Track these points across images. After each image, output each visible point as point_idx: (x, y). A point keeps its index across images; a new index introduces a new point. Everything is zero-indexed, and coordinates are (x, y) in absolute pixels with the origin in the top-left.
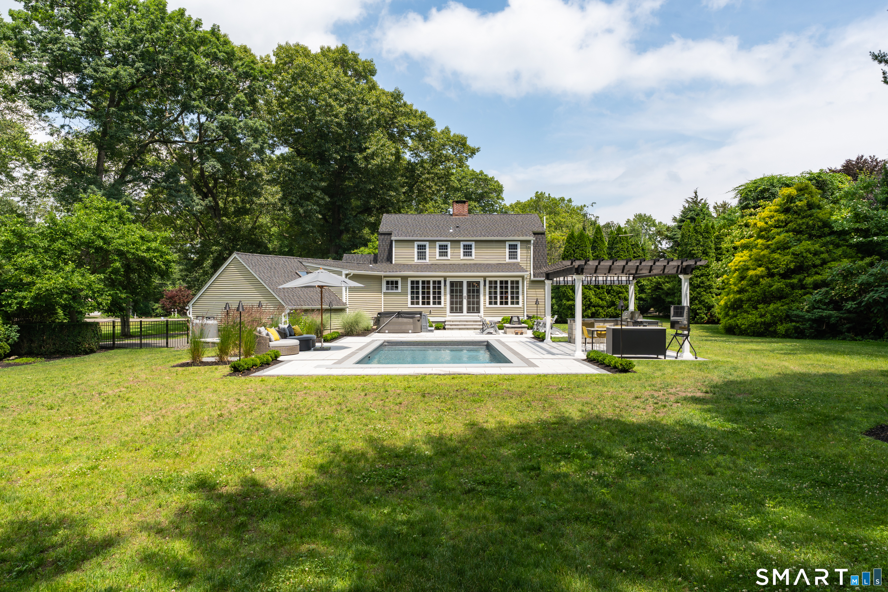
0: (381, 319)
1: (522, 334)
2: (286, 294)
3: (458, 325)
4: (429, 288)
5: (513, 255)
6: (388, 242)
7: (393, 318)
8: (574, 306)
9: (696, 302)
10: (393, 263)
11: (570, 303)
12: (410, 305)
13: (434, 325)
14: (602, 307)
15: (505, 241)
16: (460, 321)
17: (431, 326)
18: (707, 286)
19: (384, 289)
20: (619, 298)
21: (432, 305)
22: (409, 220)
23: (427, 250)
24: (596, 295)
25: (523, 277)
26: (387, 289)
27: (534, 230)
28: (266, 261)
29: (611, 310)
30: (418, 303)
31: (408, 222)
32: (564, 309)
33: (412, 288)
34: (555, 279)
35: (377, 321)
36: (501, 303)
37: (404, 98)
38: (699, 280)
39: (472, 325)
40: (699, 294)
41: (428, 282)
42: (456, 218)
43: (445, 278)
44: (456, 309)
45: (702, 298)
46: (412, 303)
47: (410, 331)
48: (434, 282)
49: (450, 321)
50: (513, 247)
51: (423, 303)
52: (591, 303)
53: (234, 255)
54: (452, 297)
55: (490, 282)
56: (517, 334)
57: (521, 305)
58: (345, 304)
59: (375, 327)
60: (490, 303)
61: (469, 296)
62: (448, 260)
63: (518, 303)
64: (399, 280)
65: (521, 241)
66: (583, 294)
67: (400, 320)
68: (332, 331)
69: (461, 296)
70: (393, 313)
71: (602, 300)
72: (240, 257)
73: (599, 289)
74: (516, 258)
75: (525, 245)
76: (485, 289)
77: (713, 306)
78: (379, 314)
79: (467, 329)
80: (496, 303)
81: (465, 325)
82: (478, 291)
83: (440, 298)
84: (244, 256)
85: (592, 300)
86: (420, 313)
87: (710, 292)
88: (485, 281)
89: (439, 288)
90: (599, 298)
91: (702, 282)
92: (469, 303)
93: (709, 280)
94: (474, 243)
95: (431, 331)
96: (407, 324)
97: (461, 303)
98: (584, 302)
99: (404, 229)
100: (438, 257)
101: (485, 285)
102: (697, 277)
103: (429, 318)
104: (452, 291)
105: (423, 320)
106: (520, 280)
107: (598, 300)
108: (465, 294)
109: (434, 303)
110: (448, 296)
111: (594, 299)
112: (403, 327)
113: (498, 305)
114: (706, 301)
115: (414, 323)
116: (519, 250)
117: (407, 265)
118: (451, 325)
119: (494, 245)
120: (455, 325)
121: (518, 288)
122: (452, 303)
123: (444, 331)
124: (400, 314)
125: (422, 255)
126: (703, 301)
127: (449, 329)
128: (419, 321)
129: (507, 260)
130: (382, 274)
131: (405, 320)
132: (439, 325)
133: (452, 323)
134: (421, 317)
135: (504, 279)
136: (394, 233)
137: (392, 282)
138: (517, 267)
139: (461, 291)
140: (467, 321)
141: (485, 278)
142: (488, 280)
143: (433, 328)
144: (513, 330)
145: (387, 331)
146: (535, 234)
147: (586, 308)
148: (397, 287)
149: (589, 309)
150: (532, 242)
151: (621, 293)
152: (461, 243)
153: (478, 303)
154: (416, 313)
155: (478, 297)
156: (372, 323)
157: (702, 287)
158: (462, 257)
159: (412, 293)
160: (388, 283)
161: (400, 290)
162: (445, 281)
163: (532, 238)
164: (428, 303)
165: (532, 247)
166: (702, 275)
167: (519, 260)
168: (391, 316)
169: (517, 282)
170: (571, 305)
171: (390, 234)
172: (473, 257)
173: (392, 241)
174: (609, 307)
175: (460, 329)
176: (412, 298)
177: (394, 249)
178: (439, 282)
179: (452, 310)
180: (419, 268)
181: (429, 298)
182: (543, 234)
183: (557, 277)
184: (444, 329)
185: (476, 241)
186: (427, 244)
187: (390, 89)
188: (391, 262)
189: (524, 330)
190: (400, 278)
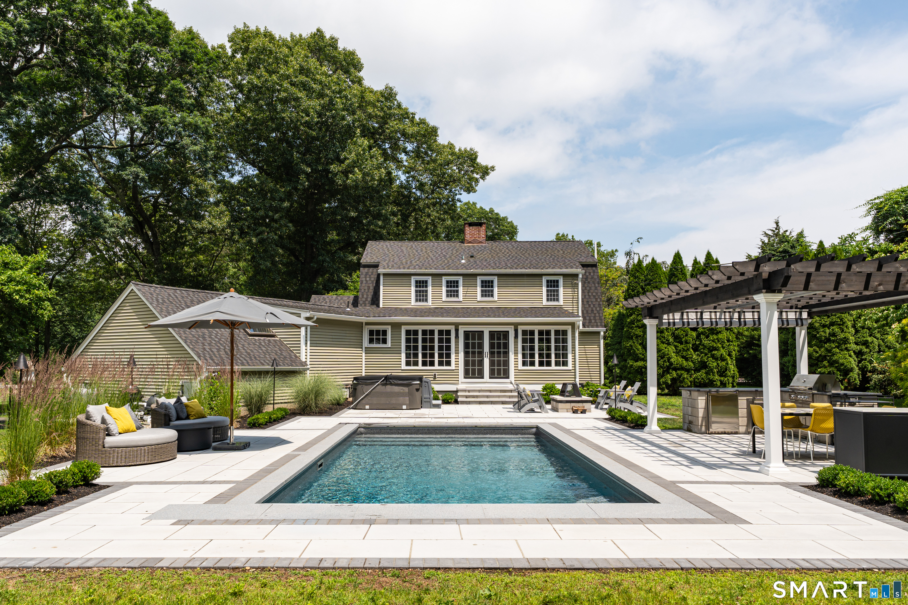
0: (359, 387)
1: (584, 412)
2: (207, 348)
3: (477, 397)
4: (432, 340)
5: (553, 295)
6: (375, 276)
7: (377, 387)
8: (646, 368)
9: (825, 363)
10: (381, 306)
11: (640, 364)
12: (404, 367)
13: (440, 396)
14: (688, 371)
15: (540, 275)
16: (479, 391)
17: (436, 399)
18: (841, 340)
19: (366, 343)
20: (713, 356)
21: (437, 367)
22: (404, 249)
23: (430, 289)
24: (677, 353)
25: (573, 325)
26: (371, 341)
27: (581, 260)
28: (183, 297)
29: (701, 375)
30: (416, 364)
31: (402, 251)
32: (629, 373)
33: (408, 340)
34: (665, 317)
35: (354, 390)
36: (541, 364)
37: (398, 97)
38: (828, 331)
39: (499, 397)
40: (829, 351)
41: (432, 332)
42: (469, 247)
43: (457, 325)
44: (473, 373)
45: (835, 358)
46: (408, 364)
47: (404, 407)
48: (441, 332)
49: (465, 391)
50: (553, 285)
51: (424, 364)
52: (671, 364)
53: (132, 287)
54: (466, 353)
55: (524, 332)
56: (575, 412)
57: (570, 366)
58: (305, 364)
59: (351, 399)
60: (524, 364)
61: (492, 353)
62: (460, 302)
63: (565, 364)
64: (389, 329)
65: (565, 275)
66: (659, 350)
67: (389, 388)
68: (276, 406)
69: (481, 353)
70: (378, 378)
71: (687, 359)
72: (139, 290)
73: (681, 343)
74: (558, 300)
75: (569, 280)
76: (516, 343)
77: (852, 370)
78: (355, 379)
79: (492, 403)
80: (532, 364)
81: (488, 397)
82: (506, 346)
83: (448, 356)
84: (147, 288)
85: (672, 360)
86: (420, 379)
87: (846, 349)
88: (516, 331)
89: (448, 341)
90: (683, 357)
91: (834, 335)
92: (492, 363)
93: (843, 331)
94: (496, 277)
95: (438, 406)
96: (399, 394)
97: (481, 363)
98: (661, 362)
99: (396, 259)
100: (444, 298)
101: (516, 337)
102: (824, 326)
103: (433, 386)
104: (466, 346)
105: (424, 389)
106: (569, 328)
107: (680, 360)
108: (486, 348)
109: (441, 364)
110: (461, 355)
111: (675, 359)
112: (394, 401)
113: (537, 367)
114: (841, 361)
115: (410, 394)
116: (561, 290)
117: (401, 309)
118: (467, 397)
119: (525, 280)
120: (473, 397)
121: (565, 341)
122: (466, 363)
123: (457, 406)
124: (388, 380)
125: (422, 296)
126: (836, 362)
127: (463, 403)
128: (417, 390)
129: (545, 302)
130: (363, 319)
131: (396, 389)
132: (448, 397)
133: (467, 394)
134: (421, 385)
135: (545, 328)
136: (383, 263)
137: (378, 332)
138: (559, 311)
139: (481, 346)
140: (490, 391)
141: (516, 325)
142: (520, 328)
143: (440, 402)
144: (568, 405)
145: (367, 407)
146: (584, 266)
147: (664, 372)
148: (385, 341)
149: (668, 373)
150: (580, 276)
151: (716, 349)
152: (478, 277)
153: (506, 363)
154: (413, 378)
155: (506, 354)
156: (346, 393)
157: (833, 341)
158: (479, 298)
159: (408, 348)
160: (371, 333)
161: (389, 344)
162: (457, 331)
163: (580, 271)
164: (432, 364)
165: (580, 284)
166: (832, 324)
167: (561, 302)
168: (373, 383)
169: (565, 333)
170: (641, 368)
171: (376, 266)
172: (496, 298)
173: (379, 275)
174: (697, 370)
175: (480, 403)
176: (408, 356)
177: (381, 287)
178: (448, 332)
179: (467, 375)
180: (418, 312)
181: (432, 356)
182: (594, 266)
183: (668, 313)
184: (456, 402)
185: (499, 275)
186: (430, 279)
187: (378, 86)
188: (378, 305)
189: (587, 406)
190: (389, 327)
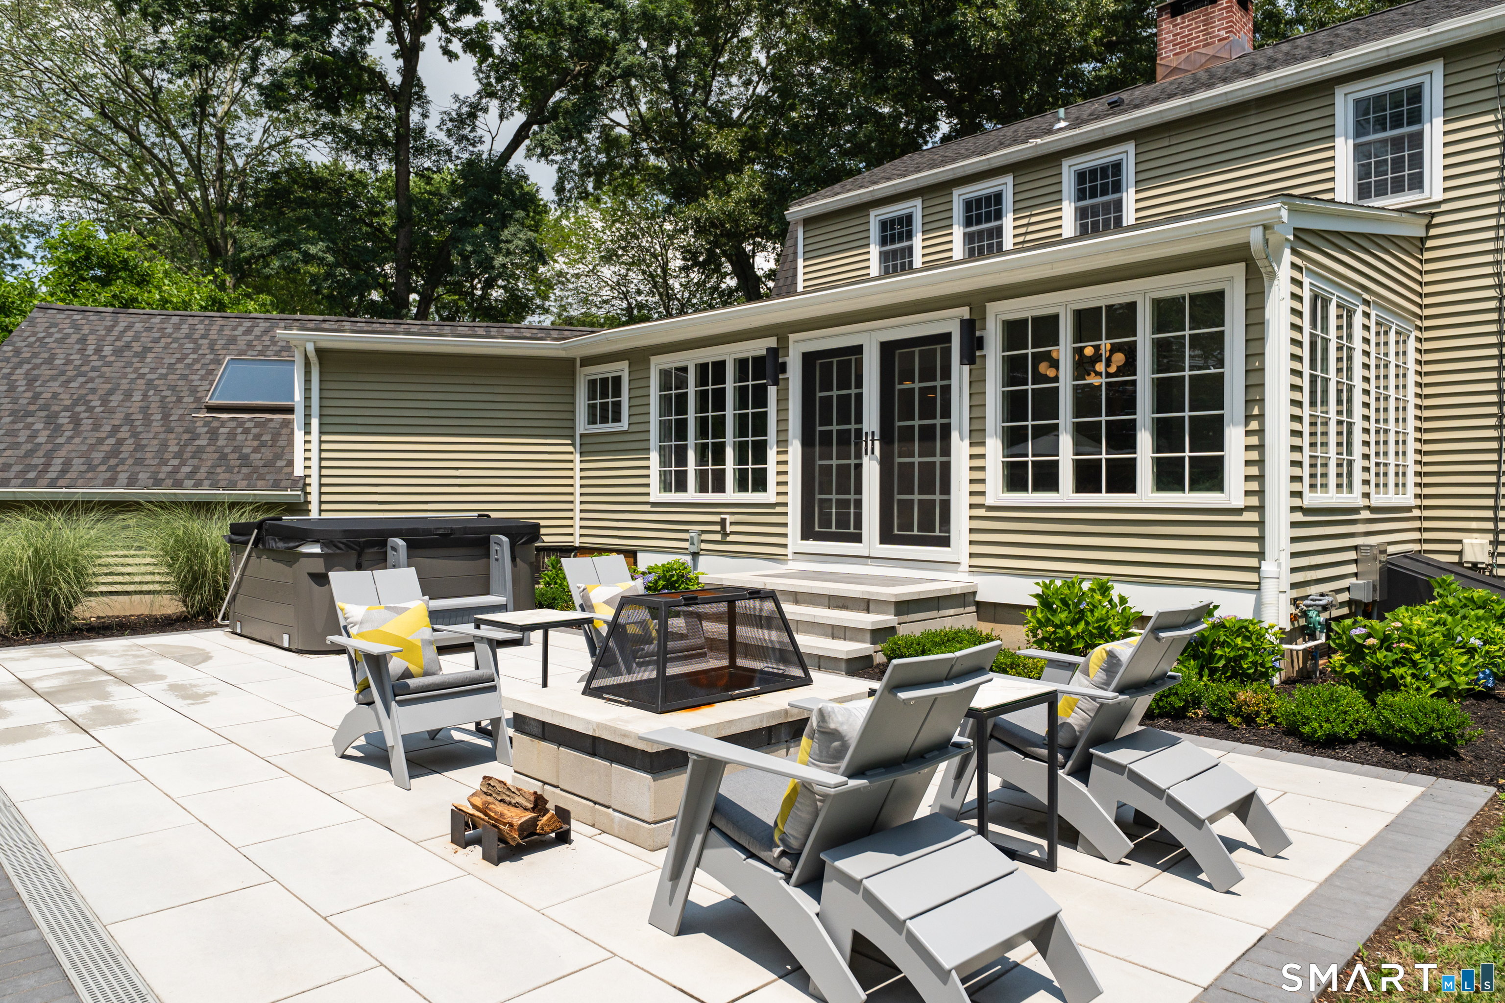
4: (721, 400)
12: (656, 493)
21: (730, 493)
26: (592, 414)
30: (682, 483)
33: (665, 406)
36: (1086, 480)
41: (720, 370)
43: (782, 336)
44: (843, 517)
46: (666, 483)
47: (285, 640)
48: (742, 368)
50: (1390, 116)
51: (701, 483)
55: (1015, 332)
57: (1235, 491)
60: (1012, 480)
61: (886, 436)
63: (1207, 476)
64: (622, 369)
67: (265, 567)
69: (854, 440)
74: (1418, 182)
76: (977, 384)
80: (1049, 478)
83: (762, 451)
92: (889, 478)
94: (1131, 147)
96: (278, 591)
97: (854, 479)
109: (739, 482)
113: (1067, 493)
115: (296, 593)
121: (1209, 351)
122: (809, 480)
131: (275, 570)
135: (1105, 295)
137: (605, 385)
141: (978, 305)
142: (995, 315)
152: (1067, 164)
153: (941, 479)
155: (942, 436)
159: (665, 430)
160: (592, 389)
161: (624, 425)
164: (719, 482)
169: (1208, 306)
176: (665, 457)
178: (762, 365)
179: (812, 524)
181: (721, 453)
185: (1139, 138)
186: (917, 209)
190: (624, 365)
